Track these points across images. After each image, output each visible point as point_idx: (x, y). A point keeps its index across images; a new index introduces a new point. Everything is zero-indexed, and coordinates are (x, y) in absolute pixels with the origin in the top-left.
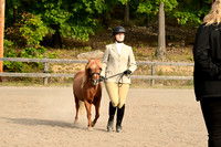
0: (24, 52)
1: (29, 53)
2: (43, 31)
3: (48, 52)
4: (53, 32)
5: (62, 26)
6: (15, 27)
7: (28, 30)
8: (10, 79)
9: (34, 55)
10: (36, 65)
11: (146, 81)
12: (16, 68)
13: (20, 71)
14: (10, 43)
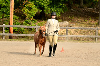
0: (24, 22)
1: (28, 23)
2: (36, 11)
3: (38, 23)
4: (41, 11)
5: (46, 8)
6: (20, 8)
7: (27, 10)
8: (17, 37)
9: (30, 24)
10: (31, 29)
11: (93, 39)
12: (20, 31)
13: (22, 33)
14: (17, 17)
